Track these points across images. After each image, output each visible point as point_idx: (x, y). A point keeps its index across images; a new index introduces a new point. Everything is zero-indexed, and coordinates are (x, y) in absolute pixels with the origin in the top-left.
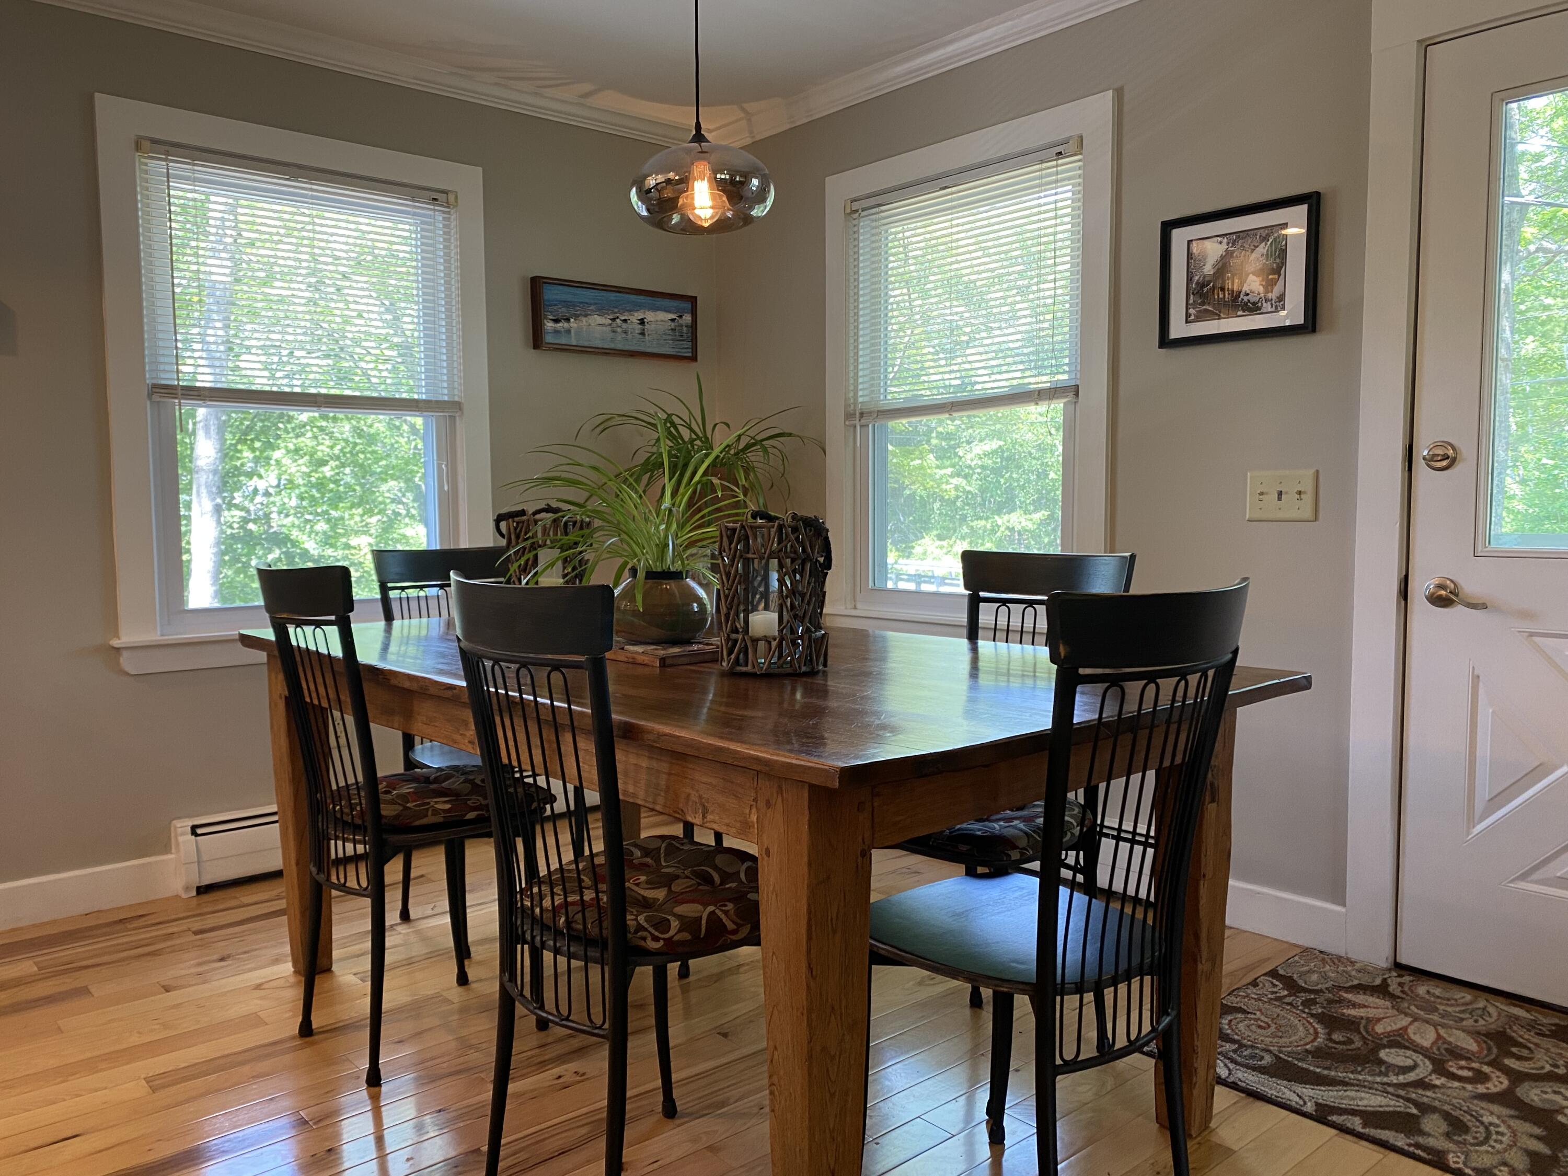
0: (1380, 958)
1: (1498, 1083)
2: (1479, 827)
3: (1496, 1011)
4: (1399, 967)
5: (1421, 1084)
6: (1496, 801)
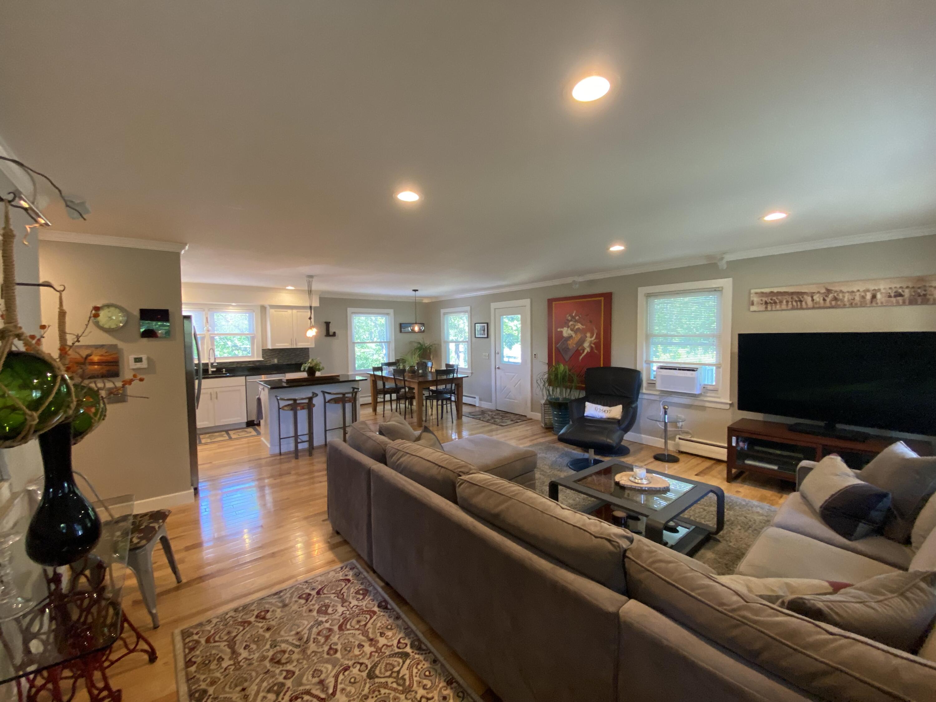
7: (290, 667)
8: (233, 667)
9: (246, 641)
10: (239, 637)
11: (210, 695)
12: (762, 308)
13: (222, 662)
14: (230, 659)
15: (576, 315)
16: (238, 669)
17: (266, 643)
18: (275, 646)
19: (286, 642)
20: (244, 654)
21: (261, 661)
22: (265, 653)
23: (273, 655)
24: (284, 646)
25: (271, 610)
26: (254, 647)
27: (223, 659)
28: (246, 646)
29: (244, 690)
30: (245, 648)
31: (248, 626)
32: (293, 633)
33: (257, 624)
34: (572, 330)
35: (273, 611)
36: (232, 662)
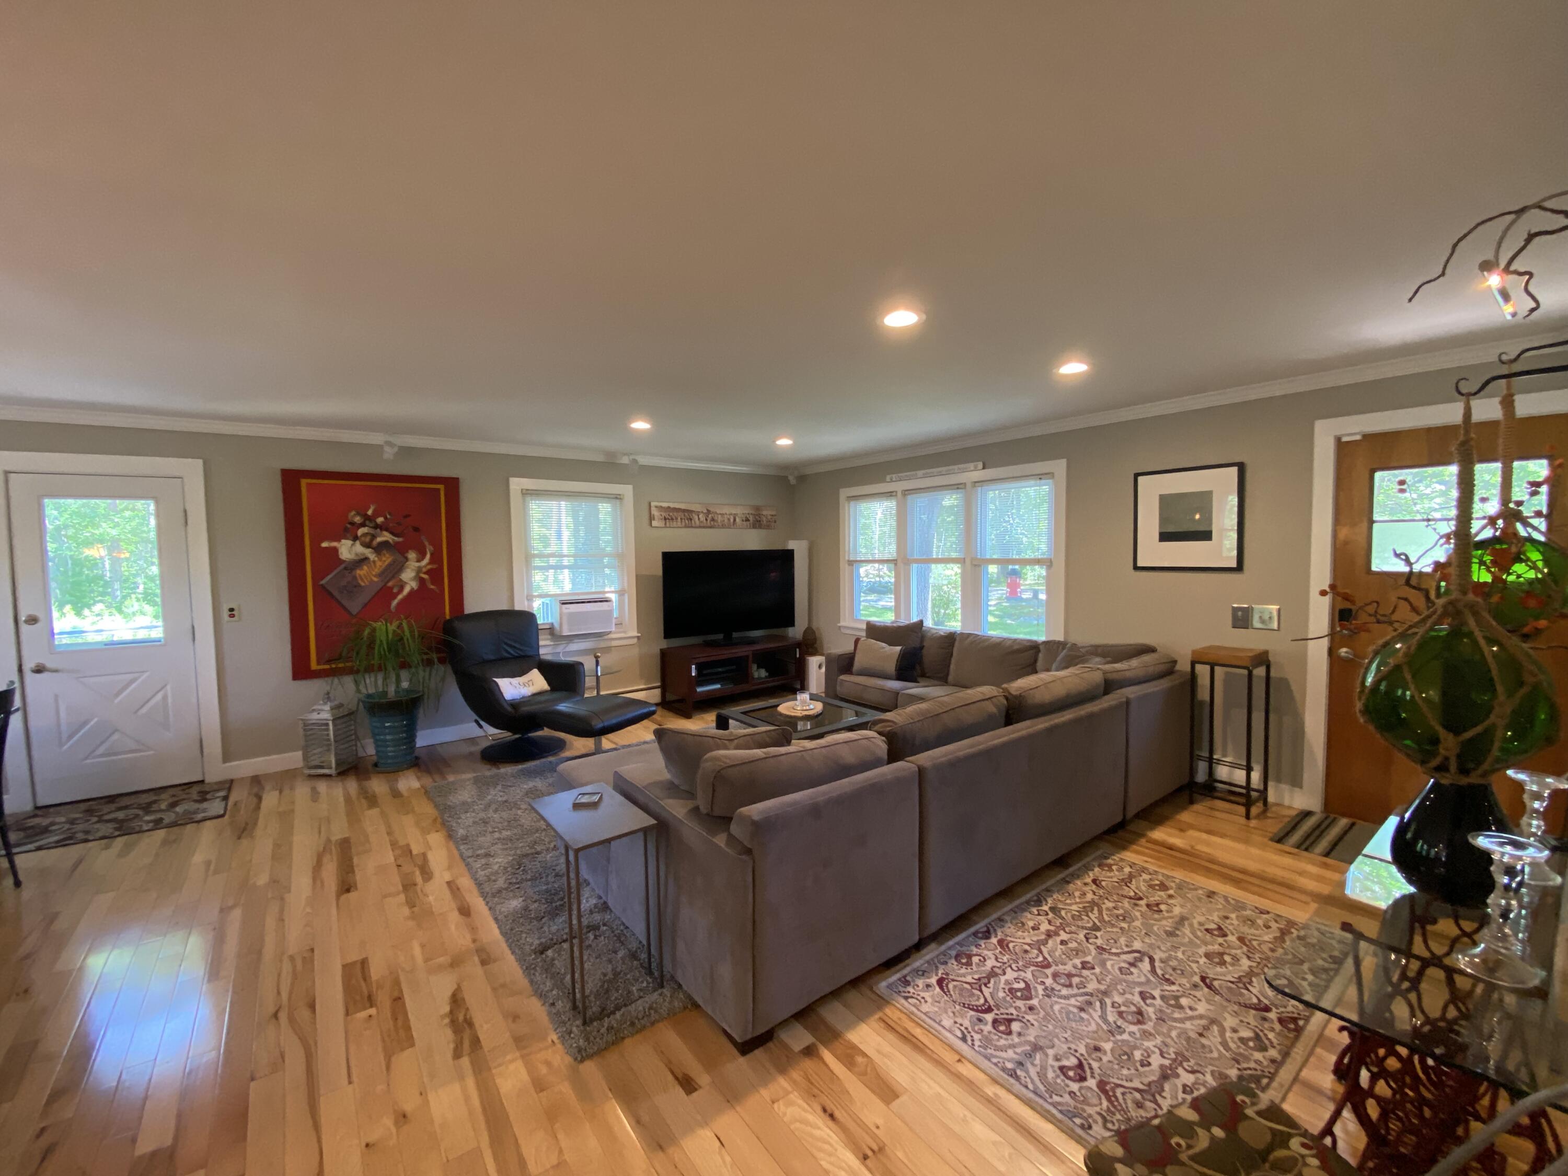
0: (29, 807)
1: (95, 819)
2: (65, 747)
3: (83, 806)
4: (37, 808)
5: (69, 829)
6: (70, 737)
7: (1137, 999)
8: (1185, 1064)
9: (1137, 1070)
10: (1136, 1084)
11: (1239, 1069)
12: (662, 524)
13: (1189, 1084)
14: (1178, 1076)
15: (376, 514)
16: (1183, 1056)
17: (1123, 1041)
18: (1119, 1027)
19: (1103, 1017)
20: (1156, 1061)
21: (1151, 1034)
22: (1138, 1035)
23: (1134, 1024)
24: (1112, 1017)
25: (1057, 1064)
26: (1138, 1055)
27: (1185, 1086)
28: (1142, 1066)
29: (1201, 1035)
30: (1149, 1064)
31: (1109, 1083)
32: (1083, 1015)
33: (1097, 1071)
34: (367, 545)
35: (1058, 1060)
36: (1180, 1071)
